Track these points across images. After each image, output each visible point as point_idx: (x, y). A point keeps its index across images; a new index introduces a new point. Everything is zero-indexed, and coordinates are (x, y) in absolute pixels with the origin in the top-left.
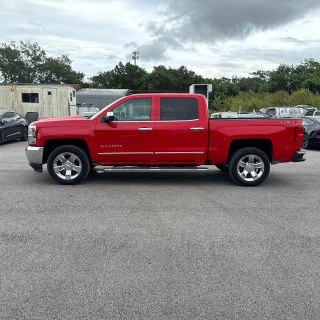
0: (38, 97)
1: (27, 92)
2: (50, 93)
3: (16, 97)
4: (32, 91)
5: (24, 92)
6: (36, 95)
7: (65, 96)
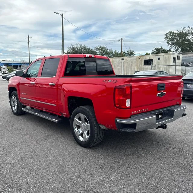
0: (152, 61)
1: (147, 59)
2: (159, 59)
3: (141, 63)
4: (149, 58)
5: (145, 59)
6: (152, 60)
7: (168, 60)
